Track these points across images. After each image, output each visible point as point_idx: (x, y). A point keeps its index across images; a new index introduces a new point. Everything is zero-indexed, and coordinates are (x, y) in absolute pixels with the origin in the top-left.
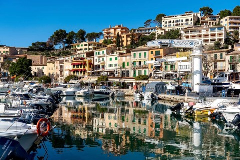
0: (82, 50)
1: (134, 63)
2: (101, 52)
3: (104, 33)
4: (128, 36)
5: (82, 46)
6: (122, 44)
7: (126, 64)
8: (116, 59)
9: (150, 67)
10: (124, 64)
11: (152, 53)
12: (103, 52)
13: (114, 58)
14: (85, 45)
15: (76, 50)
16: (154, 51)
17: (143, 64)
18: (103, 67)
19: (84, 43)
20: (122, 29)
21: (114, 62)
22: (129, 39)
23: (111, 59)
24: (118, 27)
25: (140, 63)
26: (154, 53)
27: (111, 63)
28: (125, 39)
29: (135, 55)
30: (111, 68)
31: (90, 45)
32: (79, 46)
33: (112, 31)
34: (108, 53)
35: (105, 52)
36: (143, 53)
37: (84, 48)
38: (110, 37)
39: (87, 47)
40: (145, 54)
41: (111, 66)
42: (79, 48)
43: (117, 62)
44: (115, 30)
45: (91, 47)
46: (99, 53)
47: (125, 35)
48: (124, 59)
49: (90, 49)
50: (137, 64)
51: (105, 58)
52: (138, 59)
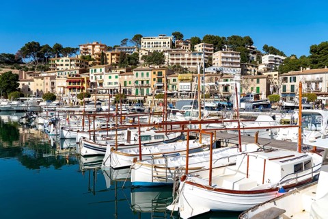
0: (62, 65)
1: (136, 82)
2: (98, 70)
3: (81, 48)
4: (112, 54)
5: (62, 61)
6: (106, 61)
7: (128, 83)
8: (116, 77)
9: (152, 86)
10: (125, 82)
11: (154, 73)
12: (101, 70)
13: (113, 76)
14: (66, 61)
15: (55, 65)
16: (157, 72)
17: (145, 83)
18: (101, 84)
19: (65, 59)
20: (101, 46)
21: (113, 80)
22: (113, 57)
23: (110, 77)
24: (95, 43)
25: (142, 82)
26: (157, 73)
27: (110, 81)
28: (109, 57)
29: (137, 74)
30: (110, 86)
31: (71, 61)
32: (58, 61)
33: (90, 47)
34: (106, 71)
35: (103, 69)
36: (145, 73)
37: (64, 63)
38: (88, 53)
39: (68, 63)
40: (148, 73)
41: (110, 83)
42: (58, 63)
43: (117, 80)
44: (94, 46)
45: (72, 63)
46: (95, 71)
47: (109, 53)
48: (126, 78)
49: (71, 65)
50: (140, 83)
51: (103, 76)
52: (140, 78)
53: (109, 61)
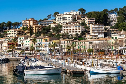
0: (10, 34)
3: (23, 22)
4: (36, 27)
5: (10, 32)
6: (33, 31)
8: (29, 42)
10: (32, 44)
11: (44, 40)
12: (23, 38)
13: (28, 41)
14: (12, 32)
15: (7, 34)
18: (23, 45)
19: (11, 30)
20: (34, 21)
22: (36, 28)
23: (26, 42)
24: (31, 19)
28: (34, 29)
30: (26, 46)
31: (15, 31)
32: (8, 32)
33: (28, 22)
34: (25, 39)
35: (24, 38)
37: (11, 33)
38: (26, 25)
39: (13, 33)
40: (41, 40)
41: (26, 45)
42: (8, 33)
44: (29, 21)
45: (15, 33)
46: (20, 38)
47: (34, 26)
49: (15, 34)
51: (23, 41)
53: (34, 31)
